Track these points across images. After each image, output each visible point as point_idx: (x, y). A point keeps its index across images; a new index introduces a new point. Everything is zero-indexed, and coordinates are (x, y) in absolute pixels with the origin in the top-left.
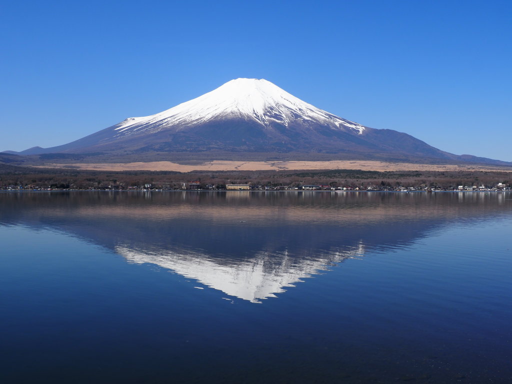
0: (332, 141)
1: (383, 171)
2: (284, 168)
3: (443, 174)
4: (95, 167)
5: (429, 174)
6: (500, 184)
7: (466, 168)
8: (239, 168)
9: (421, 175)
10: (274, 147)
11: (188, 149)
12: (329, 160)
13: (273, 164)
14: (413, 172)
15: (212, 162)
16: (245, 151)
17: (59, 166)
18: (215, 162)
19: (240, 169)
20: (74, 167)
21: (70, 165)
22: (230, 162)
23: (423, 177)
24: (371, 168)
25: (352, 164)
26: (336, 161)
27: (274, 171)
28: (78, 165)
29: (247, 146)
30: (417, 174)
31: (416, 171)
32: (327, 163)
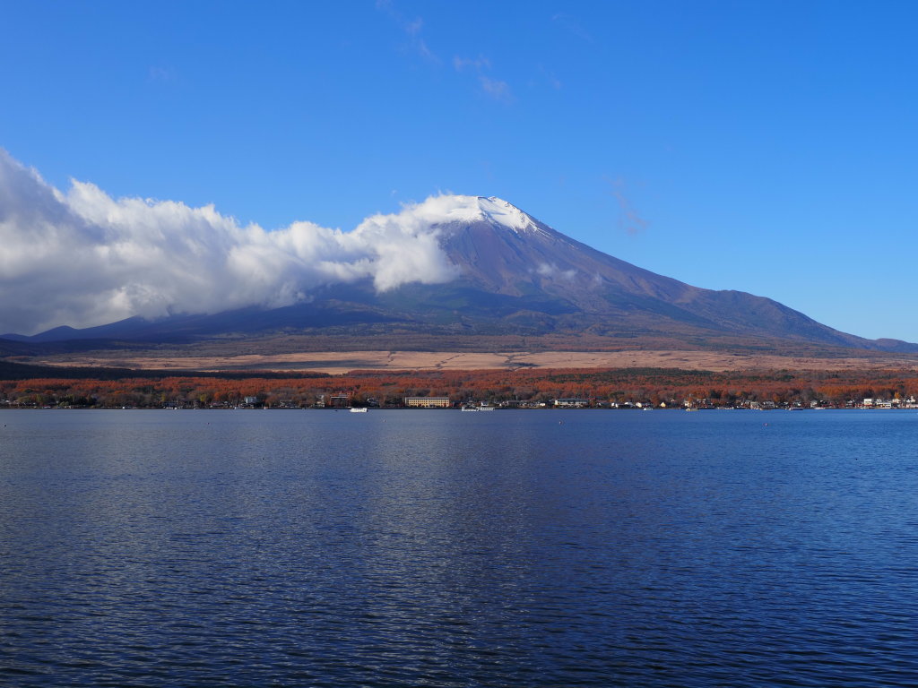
5: (810, 375)
7: (884, 365)
8: (443, 365)
9: (792, 377)
12: (618, 351)
13: (510, 359)
14: (779, 371)
15: (393, 355)
16: (459, 333)
18: (398, 354)
19: (445, 367)
20: (128, 365)
21: (120, 360)
22: (427, 354)
23: (797, 379)
25: (665, 358)
29: (463, 325)
30: (786, 377)
31: (784, 371)
32: (615, 355)
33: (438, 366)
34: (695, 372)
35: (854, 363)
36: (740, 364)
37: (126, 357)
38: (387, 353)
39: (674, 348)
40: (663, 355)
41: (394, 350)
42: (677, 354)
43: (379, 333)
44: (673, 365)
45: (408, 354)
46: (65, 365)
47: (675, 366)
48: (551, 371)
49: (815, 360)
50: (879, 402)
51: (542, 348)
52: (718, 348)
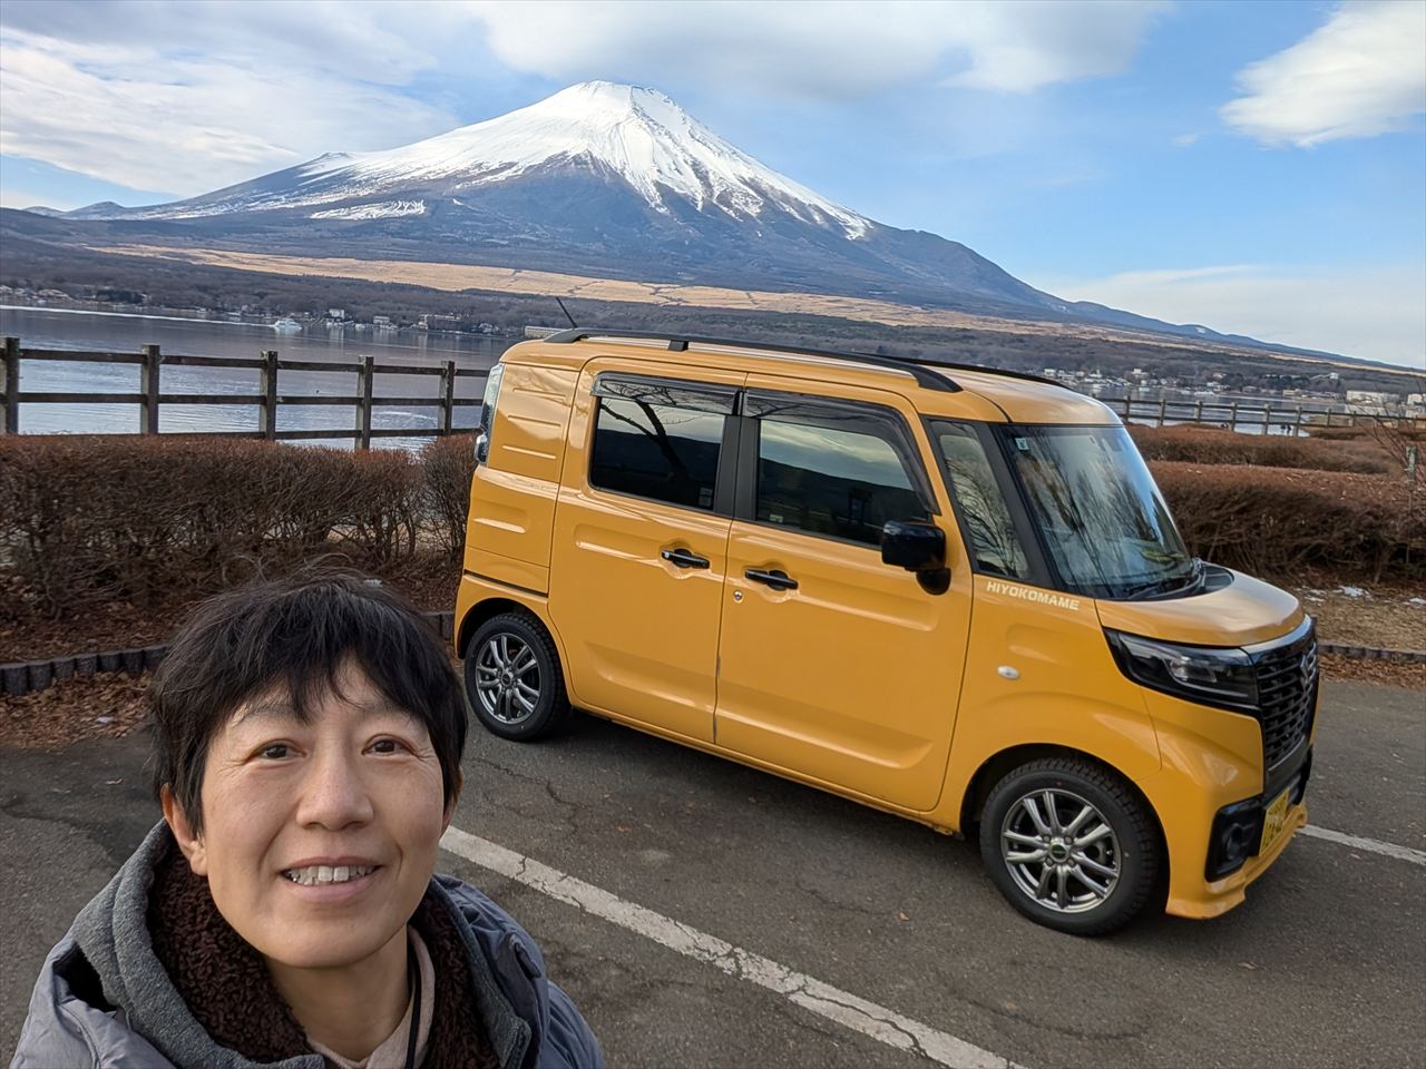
0: (796, 248)
1: (894, 324)
2: (679, 300)
3: (1020, 339)
4: (239, 262)
5: (993, 337)
6: (1137, 371)
7: (1077, 332)
8: (576, 292)
9: (973, 338)
10: (665, 251)
11: (467, 239)
12: (782, 292)
13: (655, 292)
14: (958, 330)
15: (518, 274)
16: (599, 255)
17: (151, 252)
18: (524, 273)
19: (578, 294)
20: (188, 257)
21: (180, 251)
22: (561, 277)
23: (976, 342)
24: (872, 317)
25: (832, 304)
26: (798, 295)
27: (656, 306)
28: (198, 253)
29: (604, 244)
30: (965, 337)
31: (964, 330)
32: (777, 297)
33: (571, 291)
34: (865, 324)
35: (1046, 328)
36: (918, 318)
37: (185, 248)
38: (510, 271)
39: (845, 294)
40: (829, 301)
41: (518, 268)
43: (503, 246)
45: (535, 274)
46: (109, 250)
47: (843, 315)
48: (700, 308)
49: (1001, 319)
52: (894, 298)
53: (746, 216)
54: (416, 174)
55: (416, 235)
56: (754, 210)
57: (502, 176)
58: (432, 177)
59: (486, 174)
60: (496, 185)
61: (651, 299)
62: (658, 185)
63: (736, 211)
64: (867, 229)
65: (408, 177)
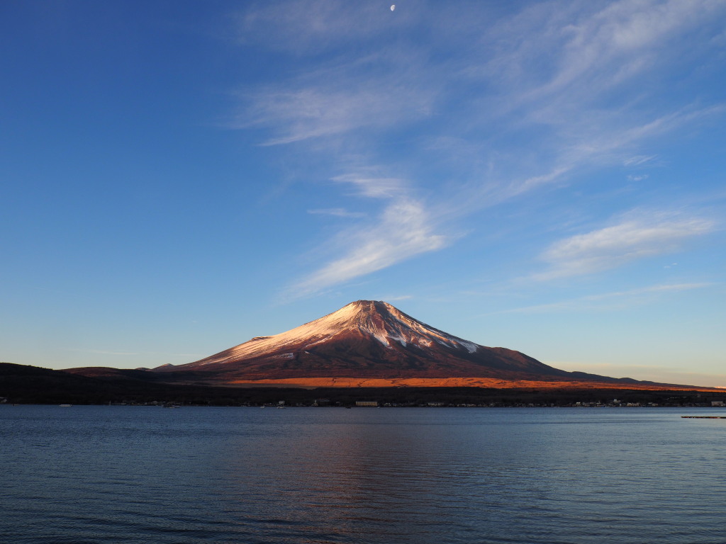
1: (501, 388)
2: (405, 385)
4: (224, 384)
6: (615, 400)
7: (580, 384)
9: (538, 391)
12: (447, 378)
13: (394, 382)
14: (530, 389)
15: (335, 380)
17: (190, 383)
18: (338, 379)
19: (362, 386)
20: (206, 384)
21: (201, 382)
22: (353, 379)
24: (489, 385)
25: (471, 382)
26: (454, 379)
27: (395, 388)
28: (208, 382)
30: (534, 391)
31: (532, 388)
32: (445, 380)
33: (358, 385)
34: (488, 389)
36: (509, 385)
37: (203, 380)
38: (332, 379)
39: (474, 376)
40: (469, 380)
41: (335, 377)
42: (476, 379)
44: (477, 385)
45: (341, 379)
49: (545, 382)
50: (584, 404)
51: (410, 376)
52: (497, 377)
53: (426, 347)
54: (290, 342)
55: (292, 367)
56: (428, 344)
57: (323, 341)
58: (296, 343)
59: (318, 340)
60: (322, 344)
61: (393, 385)
62: (387, 338)
63: (421, 345)
64: (477, 349)
65: (286, 344)
